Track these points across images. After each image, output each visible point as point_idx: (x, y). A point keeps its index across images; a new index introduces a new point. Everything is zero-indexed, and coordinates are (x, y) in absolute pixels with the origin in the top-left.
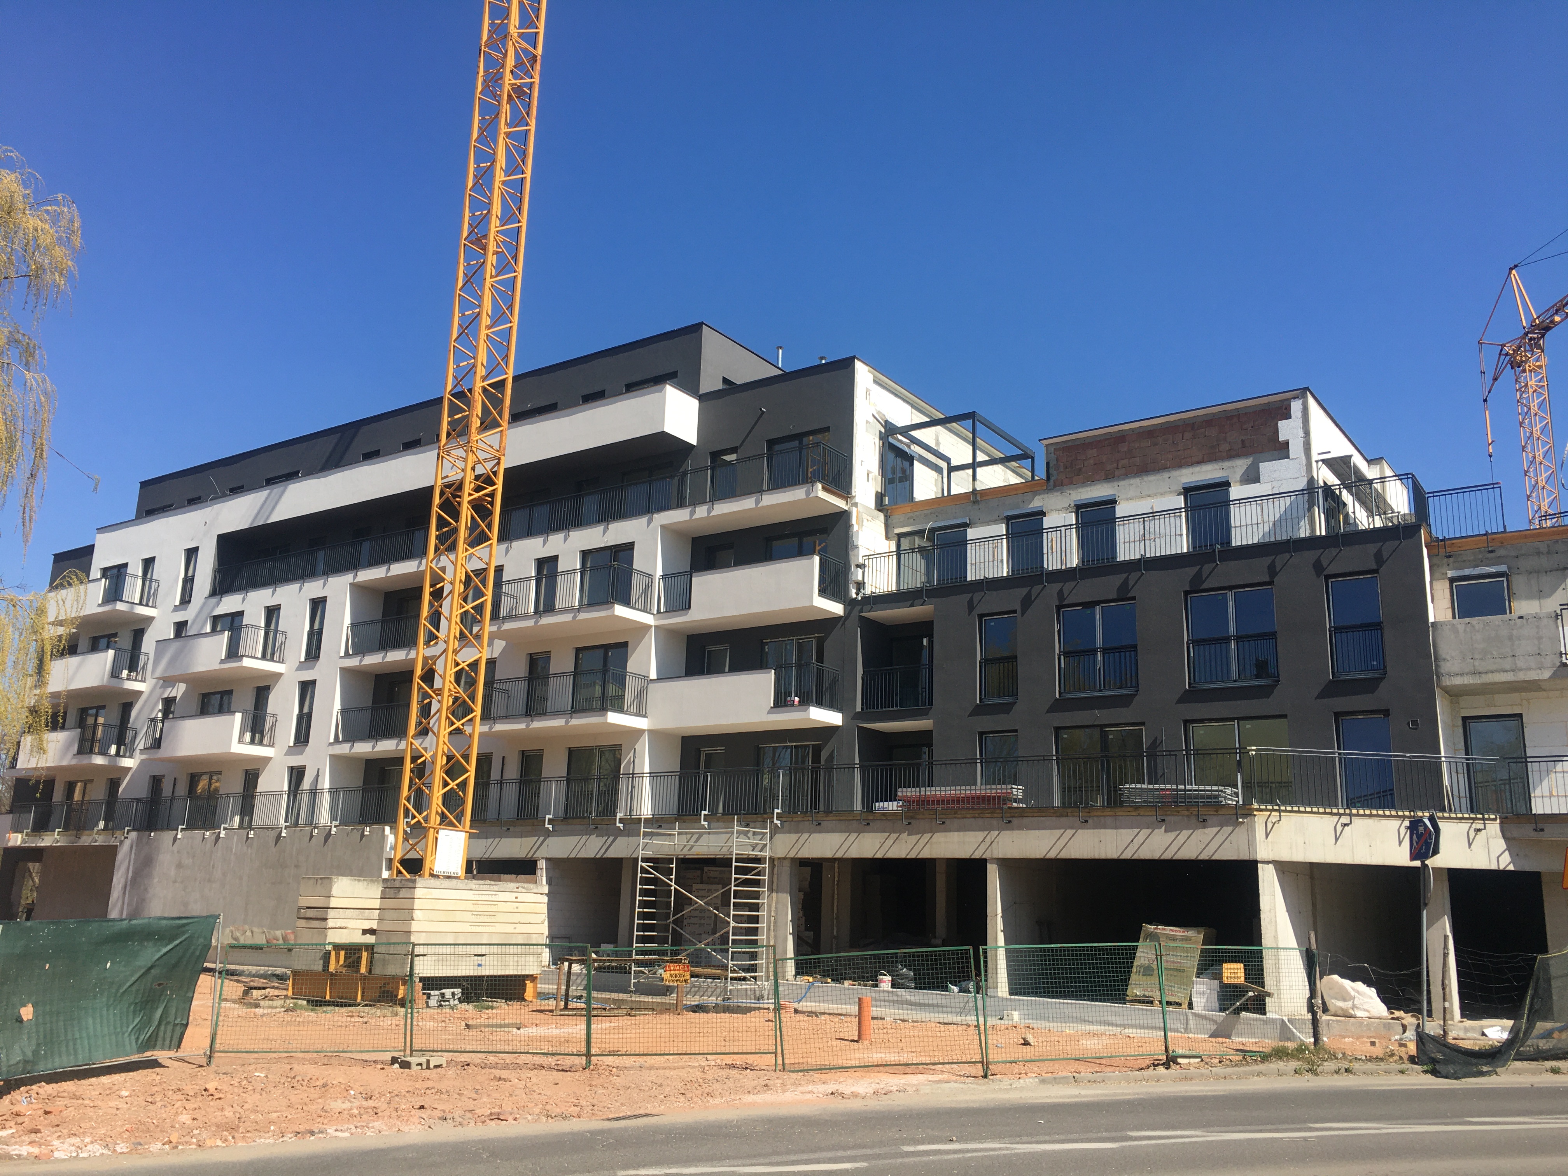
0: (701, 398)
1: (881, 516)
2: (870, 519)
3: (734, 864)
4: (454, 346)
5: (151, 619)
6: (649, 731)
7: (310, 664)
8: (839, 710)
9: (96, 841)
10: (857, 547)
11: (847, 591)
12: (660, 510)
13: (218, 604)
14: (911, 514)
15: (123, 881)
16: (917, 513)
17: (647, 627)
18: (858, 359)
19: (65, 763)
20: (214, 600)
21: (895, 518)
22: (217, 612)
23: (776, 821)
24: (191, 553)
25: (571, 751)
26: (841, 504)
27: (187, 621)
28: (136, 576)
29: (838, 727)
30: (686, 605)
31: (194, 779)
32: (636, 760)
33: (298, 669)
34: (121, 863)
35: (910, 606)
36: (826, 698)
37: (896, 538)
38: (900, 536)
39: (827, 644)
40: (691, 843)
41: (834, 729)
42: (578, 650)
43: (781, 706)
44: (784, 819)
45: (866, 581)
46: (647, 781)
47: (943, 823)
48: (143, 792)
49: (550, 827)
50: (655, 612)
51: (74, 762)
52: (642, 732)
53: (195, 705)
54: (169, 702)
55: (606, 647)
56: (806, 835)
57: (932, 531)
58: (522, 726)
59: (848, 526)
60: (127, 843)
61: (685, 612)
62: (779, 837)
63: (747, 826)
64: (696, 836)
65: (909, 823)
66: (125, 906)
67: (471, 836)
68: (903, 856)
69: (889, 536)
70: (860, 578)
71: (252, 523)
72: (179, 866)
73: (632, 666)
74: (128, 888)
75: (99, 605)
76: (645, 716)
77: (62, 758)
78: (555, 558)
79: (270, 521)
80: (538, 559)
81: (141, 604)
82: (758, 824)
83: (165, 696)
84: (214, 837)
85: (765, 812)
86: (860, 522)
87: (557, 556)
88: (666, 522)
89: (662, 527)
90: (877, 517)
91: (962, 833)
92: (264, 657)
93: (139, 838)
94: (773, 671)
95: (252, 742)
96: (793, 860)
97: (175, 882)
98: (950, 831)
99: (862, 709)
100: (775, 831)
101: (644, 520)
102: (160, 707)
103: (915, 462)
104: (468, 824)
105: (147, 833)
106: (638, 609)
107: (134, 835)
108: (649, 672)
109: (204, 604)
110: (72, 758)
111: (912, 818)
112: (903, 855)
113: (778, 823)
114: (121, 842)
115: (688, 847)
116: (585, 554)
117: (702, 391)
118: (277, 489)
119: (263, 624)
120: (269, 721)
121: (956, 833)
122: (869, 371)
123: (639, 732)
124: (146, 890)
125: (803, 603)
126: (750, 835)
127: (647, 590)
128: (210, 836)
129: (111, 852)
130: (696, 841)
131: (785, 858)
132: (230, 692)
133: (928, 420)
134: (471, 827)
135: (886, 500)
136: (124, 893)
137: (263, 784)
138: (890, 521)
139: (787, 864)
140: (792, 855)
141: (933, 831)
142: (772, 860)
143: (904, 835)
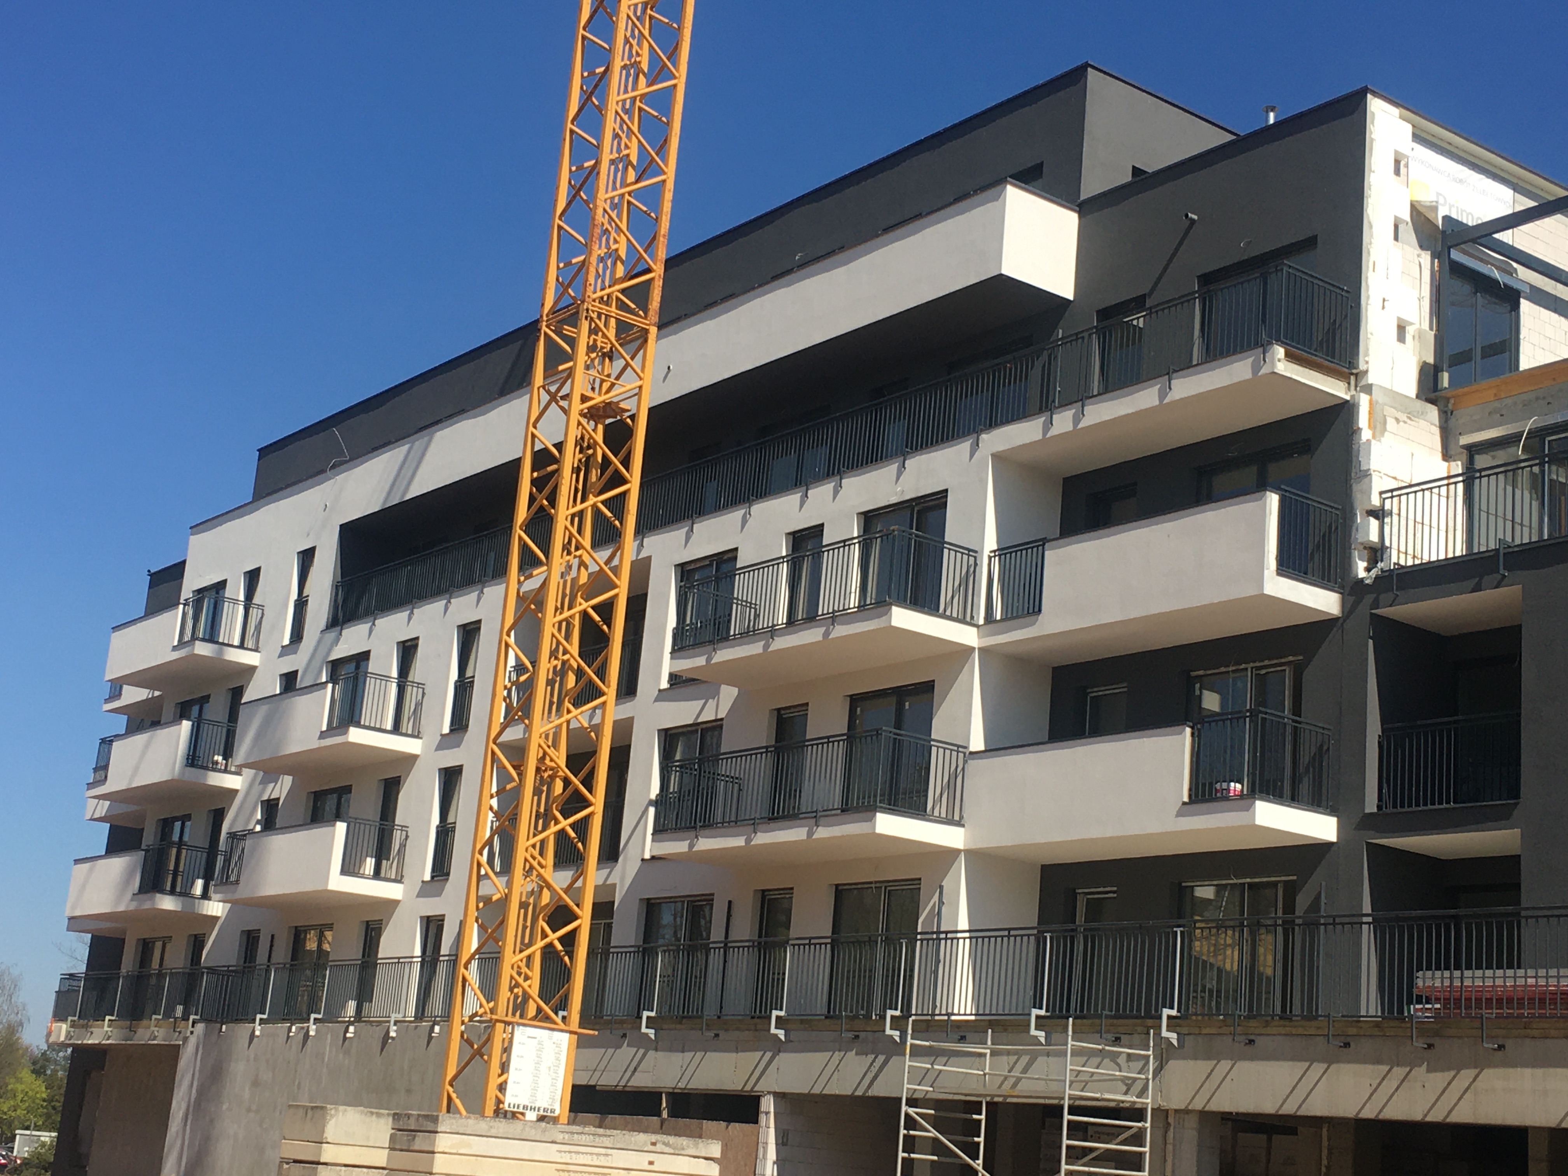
0: (1083, 208)
1: (1433, 412)
2: (1403, 417)
3: (1067, 1117)
4: (572, 131)
5: (252, 669)
6: (968, 852)
7: (456, 736)
8: (1330, 810)
9: (155, 1038)
10: (1367, 474)
11: (1347, 565)
12: (992, 423)
13: (337, 641)
14: (1497, 404)
15: (184, 1106)
16: (1509, 401)
17: (968, 651)
18: (1375, 94)
19: (121, 908)
20: (331, 635)
21: (1462, 416)
22: (336, 655)
23: (1165, 1033)
24: (307, 557)
25: (840, 893)
26: (1337, 389)
27: (297, 671)
28: (236, 601)
29: (1329, 845)
30: (1034, 608)
31: (298, 936)
32: (944, 909)
33: (439, 748)
34: (183, 1076)
35: (1473, 591)
36: (1305, 787)
37: (1465, 457)
38: (1473, 450)
39: (1308, 675)
40: (1016, 1073)
41: (1319, 849)
42: (855, 700)
43: (1207, 801)
44: (1185, 1030)
45: (1387, 543)
46: (964, 948)
47: (1501, 1047)
48: (231, 957)
49: (781, 1034)
50: (981, 621)
51: (133, 906)
52: (954, 853)
53: (302, 809)
54: (270, 807)
55: (900, 693)
56: (1225, 1065)
57: (1538, 434)
58: (739, 842)
59: (1351, 431)
60: (193, 1041)
61: (1033, 618)
62: (1174, 1066)
63: (1117, 1041)
64: (1025, 1059)
65: (1430, 1046)
66: (186, 1148)
67: (582, 1043)
68: (1418, 1117)
69: (1452, 452)
70: (1374, 537)
71: (386, 500)
72: (256, 1083)
73: (940, 729)
74: (190, 1117)
75: (175, 648)
76: (959, 824)
77: (118, 900)
78: (819, 530)
79: (408, 497)
80: (794, 534)
81: (242, 646)
82: (1136, 1038)
83: (265, 798)
84: (301, 1035)
85: (1148, 1015)
86: (1379, 426)
87: (822, 525)
88: (1000, 447)
89: (994, 456)
90: (1422, 414)
91: (1539, 1072)
92: (396, 729)
93: (206, 1034)
94: (1188, 730)
95: (377, 874)
96: (1205, 1116)
97: (249, 1110)
98: (1514, 1065)
99: (1379, 807)
100: (1165, 1054)
101: (964, 447)
102: (259, 817)
103: (1522, 300)
104: (575, 1017)
105: (219, 1025)
106: (950, 618)
107: (200, 1027)
108: (968, 738)
109: (319, 642)
110: (132, 900)
111: (1437, 1034)
112: (1417, 1115)
113: (1173, 1037)
114: (185, 1039)
115: (1013, 1080)
116: (869, 518)
117: (1087, 191)
118: (419, 442)
119: (395, 673)
120: (397, 836)
121: (1528, 1071)
122: (1402, 117)
123: (948, 855)
124: (212, 1121)
125: (1245, 591)
126: (1122, 1060)
127: (969, 578)
128: (297, 1033)
129: (172, 1053)
130: (1025, 1070)
131: (1187, 1111)
132: (348, 789)
133: (1532, 204)
134: (582, 1025)
135: (1445, 379)
136: (185, 1125)
137: (387, 948)
138: (1452, 422)
139: (1192, 1122)
140: (1198, 1105)
141: (1480, 1064)
142: (1161, 1114)
143: (1420, 1072)
